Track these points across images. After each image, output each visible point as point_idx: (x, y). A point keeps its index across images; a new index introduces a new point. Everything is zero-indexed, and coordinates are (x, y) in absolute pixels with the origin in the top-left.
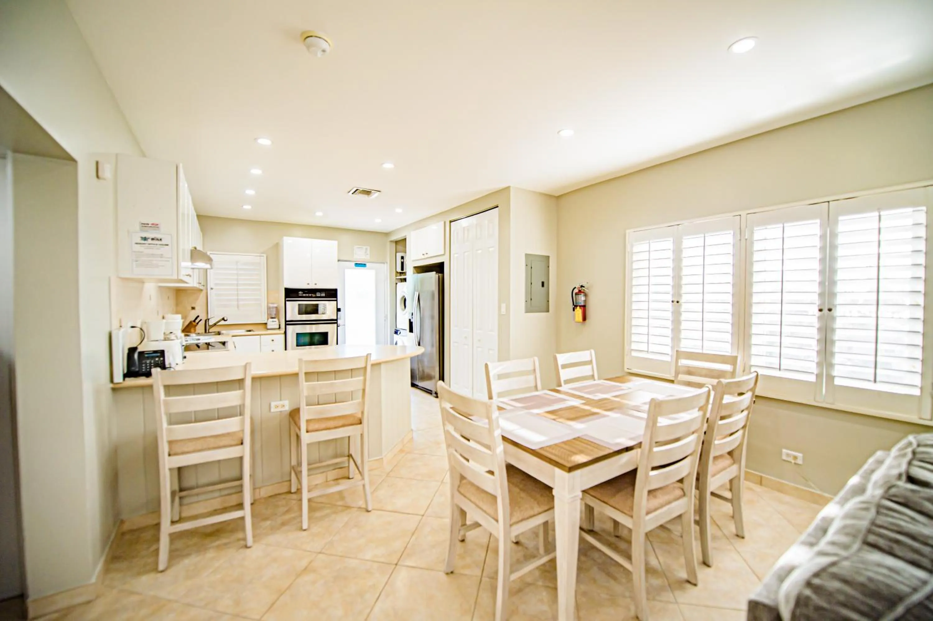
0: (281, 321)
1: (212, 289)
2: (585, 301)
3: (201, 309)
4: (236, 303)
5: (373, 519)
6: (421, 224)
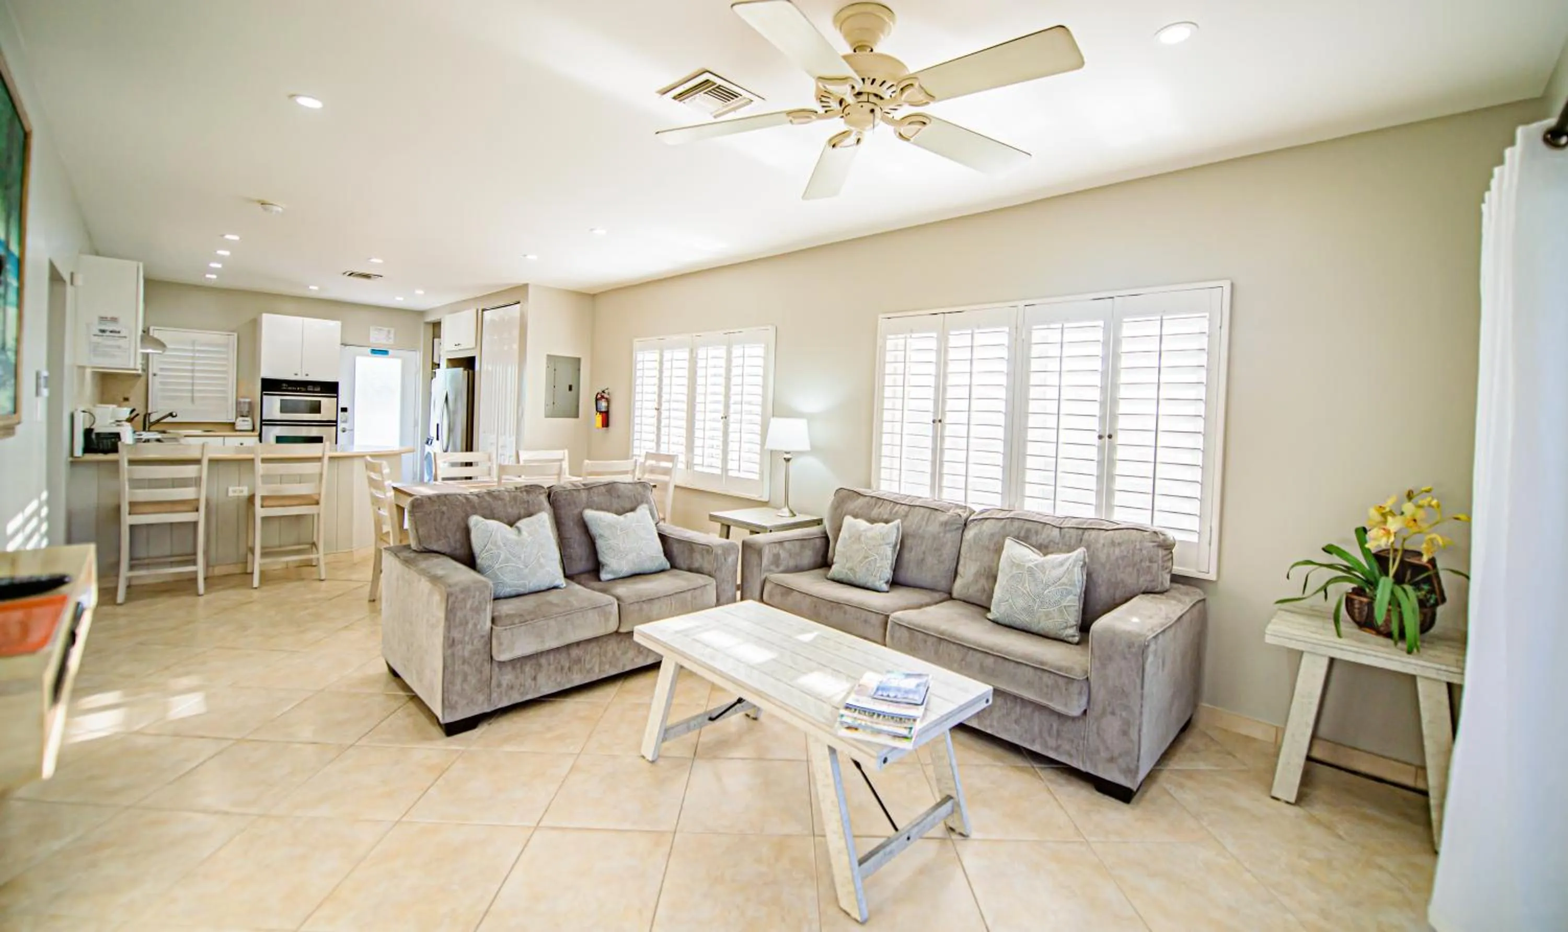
0: (255, 418)
1: (155, 375)
2: (608, 407)
3: (136, 401)
4: (189, 395)
5: (323, 583)
6: (455, 308)
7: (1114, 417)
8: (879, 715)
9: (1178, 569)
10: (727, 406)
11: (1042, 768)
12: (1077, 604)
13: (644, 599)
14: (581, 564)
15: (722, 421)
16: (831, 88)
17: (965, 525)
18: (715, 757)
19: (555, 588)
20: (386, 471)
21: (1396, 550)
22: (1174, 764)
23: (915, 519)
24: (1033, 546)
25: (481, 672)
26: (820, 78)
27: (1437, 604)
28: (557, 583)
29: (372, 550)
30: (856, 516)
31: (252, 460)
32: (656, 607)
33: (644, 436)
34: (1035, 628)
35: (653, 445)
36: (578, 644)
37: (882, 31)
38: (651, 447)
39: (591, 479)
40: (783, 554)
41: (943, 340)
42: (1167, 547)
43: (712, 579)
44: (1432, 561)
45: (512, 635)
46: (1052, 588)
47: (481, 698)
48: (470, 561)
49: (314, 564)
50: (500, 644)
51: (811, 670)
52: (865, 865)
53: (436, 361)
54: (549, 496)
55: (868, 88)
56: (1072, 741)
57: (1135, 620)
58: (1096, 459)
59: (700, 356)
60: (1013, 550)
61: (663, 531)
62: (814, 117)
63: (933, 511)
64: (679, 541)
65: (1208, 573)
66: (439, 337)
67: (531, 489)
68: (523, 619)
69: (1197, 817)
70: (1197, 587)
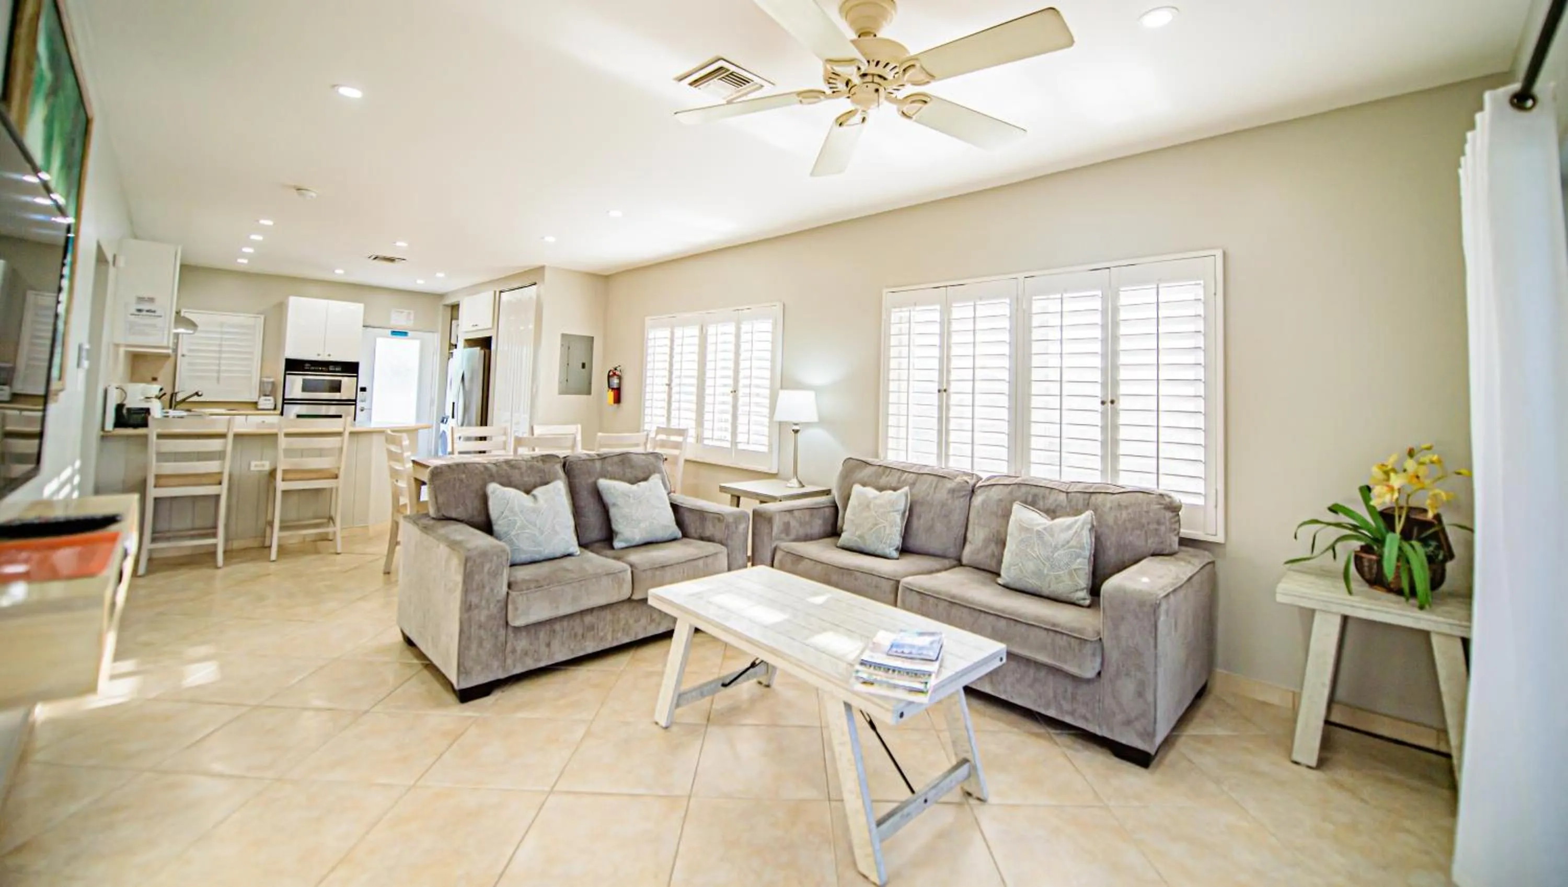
0: (278, 398)
1: (183, 356)
2: (620, 384)
3: (165, 380)
4: (215, 375)
5: (338, 557)
6: (474, 289)
7: (1115, 383)
8: (894, 671)
9: (1185, 532)
10: (736, 380)
11: (1058, 734)
12: (1087, 567)
13: (656, 566)
14: (595, 532)
15: (731, 395)
16: (838, 69)
17: (973, 491)
18: (729, 724)
19: (570, 555)
20: (406, 442)
21: (1401, 508)
22: (1192, 730)
23: (923, 487)
24: (1041, 511)
25: (496, 637)
26: (829, 61)
27: (1445, 560)
28: (571, 550)
29: (388, 525)
30: (864, 485)
31: (276, 435)
32: (668, 573)
33: (655, 411)
34: (1046, 592)
35: (664, 419)
36: (591, 610)
37: (885, 19)
38: (662, 422)
39: (604, 450)
40: (793, 523)
41: (946, 312)
42: (1174, 509)
43: (723, 547)
44: (1438, 517)
45: (528, 599)
46: (1061, 552)
47: (496, 664)
48: (487, 527)
49: (331, 538)
50: (516, 609)
51: (825, 630)
52: (884, 827)
53: (453, 342)
54: (564, 466)
55: (873, 69)
56: (1087, 705)
57: (1145, 580)
58: (1100, 424)
59: (709, 333)
60: (1021, 514)
61: (675, 501)
62: (822, 97)
63: (941, 479)
64: (691, 510)
65: (1216, 535)
66: (457, 319)
67: (546, 458)
68: (538, 584)
69: (1218, 781)
70: (1205, 549)
